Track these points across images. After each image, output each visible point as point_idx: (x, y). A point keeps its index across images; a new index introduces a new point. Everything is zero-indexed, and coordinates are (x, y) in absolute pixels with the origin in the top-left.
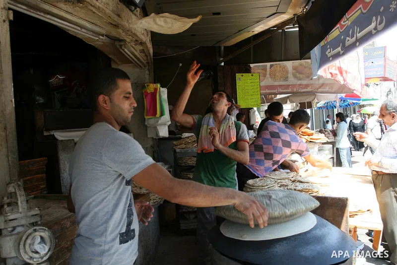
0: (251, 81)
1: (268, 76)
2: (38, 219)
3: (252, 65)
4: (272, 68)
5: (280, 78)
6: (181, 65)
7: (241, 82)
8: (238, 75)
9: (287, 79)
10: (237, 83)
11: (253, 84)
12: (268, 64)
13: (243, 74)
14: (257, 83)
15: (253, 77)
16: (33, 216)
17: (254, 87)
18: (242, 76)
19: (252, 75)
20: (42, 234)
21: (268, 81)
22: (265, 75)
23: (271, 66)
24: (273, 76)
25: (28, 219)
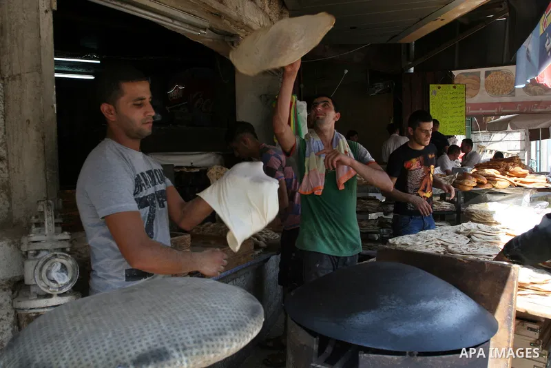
0: (452, 96)
1: (482, 88)
2: (66, 245)
3: (455, 73)
4: (489, 78)
5: (502, 93)
6: (346, 71)
7: (436, 97)
8: (433, 87)
9: (513, 94)
10: (430, 98)
11: (455, 100)
12: (483, 71)
13: (441, 86)
14: (461, 100)
15: (455, 90)
16: (61, 240)
17: (456, 105)
18: (439, 88)
19: (454, 87)
20: (64, 261)
21: (483, 97)
22: (477, 88)
23: (487, 74)
24: (491, 88)
25: (54, 244)
